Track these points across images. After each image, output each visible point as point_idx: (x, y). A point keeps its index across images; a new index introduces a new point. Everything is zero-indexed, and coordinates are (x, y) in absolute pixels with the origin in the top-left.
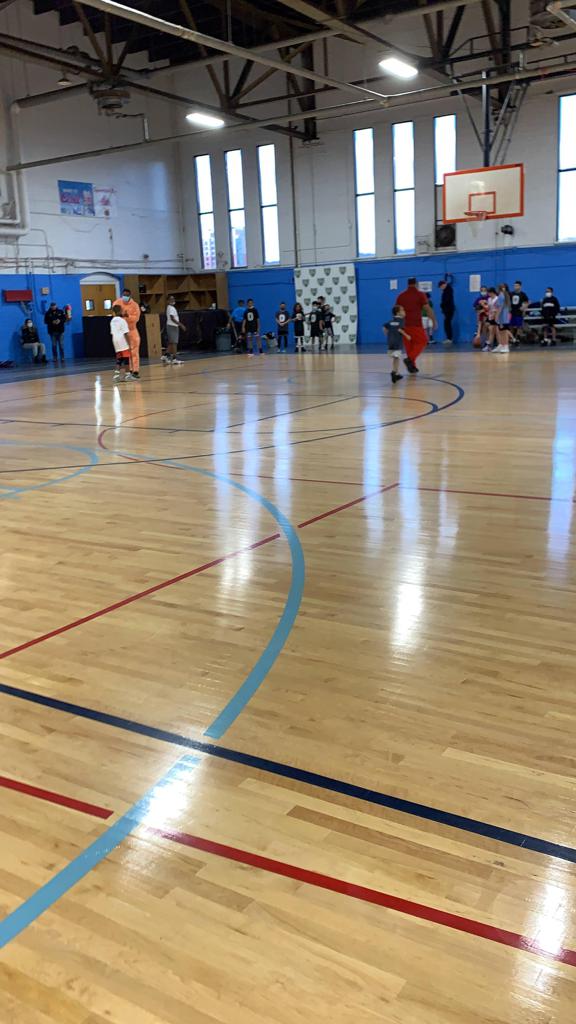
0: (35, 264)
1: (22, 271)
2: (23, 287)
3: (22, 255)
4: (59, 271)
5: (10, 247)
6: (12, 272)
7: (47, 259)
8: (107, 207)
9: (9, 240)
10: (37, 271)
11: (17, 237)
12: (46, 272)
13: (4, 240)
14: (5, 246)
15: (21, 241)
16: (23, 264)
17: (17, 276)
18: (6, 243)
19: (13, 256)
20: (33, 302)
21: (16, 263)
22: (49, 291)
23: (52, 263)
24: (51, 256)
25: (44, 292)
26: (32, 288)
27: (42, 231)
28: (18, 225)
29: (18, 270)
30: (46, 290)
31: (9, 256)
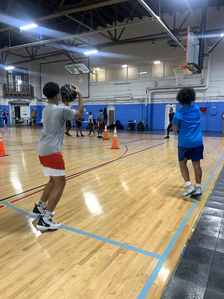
0: (212, 99)
1: (206, 101)
2: (205, 106)
5: (202, 93)
6: (201, 101)
7: (218, 96)
9: (202, 91)
10: (212, 101)
13: (200, 91)
14: (200, 93)
15: (206, 91)
16: (207, 99)
17: (203, 103)
18: (200, 92)
20: (206, 111)
21: (203, 98)
22: (216, 107)
23: (220, 98)
24: (220, 95)
25: (213, 108)
26: (208, 107)
27: (218, 87)
28: (205, 86)
29: (203, 101)
30: (214, 107)
31: (201, 96)
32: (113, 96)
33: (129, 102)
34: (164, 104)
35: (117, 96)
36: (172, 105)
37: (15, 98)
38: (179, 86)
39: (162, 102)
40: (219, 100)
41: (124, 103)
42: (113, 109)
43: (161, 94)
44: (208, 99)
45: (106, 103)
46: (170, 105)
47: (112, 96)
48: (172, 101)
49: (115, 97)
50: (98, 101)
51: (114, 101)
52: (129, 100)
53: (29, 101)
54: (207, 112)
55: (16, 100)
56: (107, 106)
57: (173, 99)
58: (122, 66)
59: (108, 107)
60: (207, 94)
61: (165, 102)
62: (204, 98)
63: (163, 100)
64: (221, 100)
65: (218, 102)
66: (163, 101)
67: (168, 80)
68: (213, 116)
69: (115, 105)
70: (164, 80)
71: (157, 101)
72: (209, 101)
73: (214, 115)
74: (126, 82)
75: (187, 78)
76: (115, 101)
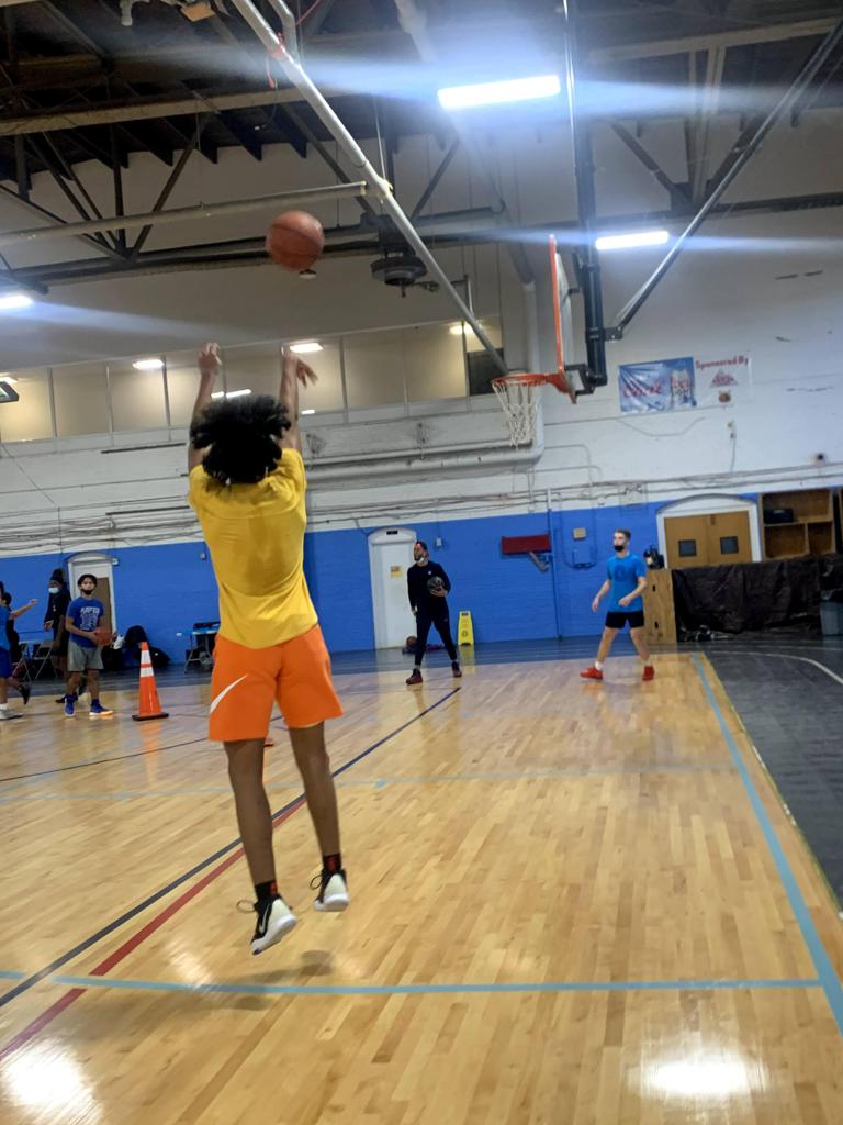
0: (564, 496)
1: (542, 508)
2: (538, 530)
3: (540, 485)
4: (614, 502)
5: (524, 476)
6: (523, 510)
7: (587, 486)
8: (725, 389)
9: (519, 467)
10: (567, 506)
11: (533, 461)
12: (586, 505)
13: (511, 467)
14: (511, 476)
15: (538, 467)
16: (544, 498)
17: (531, 517)
18: (513, 471)
19: (526, 489)
20: (550, 551)
21: (529, 497)
22: (587, 533)
23: (596, 492)
24: (596, 480)
25: (576, 536)
26: (555, 531)
27: (582, 446)
28: (528, 446)
29: (532, 507)
30: (579, 533)
31: (517, 490)
32: (101, 506)
33: (188, 530)
34: (361, 530)
35: (122, 509)
36: (396, 532)
38: (420, 449)
39: (350, 525)
40: (596, 498)
41: (161, 537)
42: (103, 571)
43: (342, 489)
44: (550, 497)
45: (60, 544)
46: (389, 533)
47: (93, 506)
48: (397, 517)
49: (109, 514)
50: (18, 537)
51: (109, 531)
52: (187, 524)
54: (553, 554)
56: (66, 558)
57: (398, 508)
58: (134, 365)
59: (75, 564)
60: (544, 479)
61: (364, 524)
62: (531, 497)
63: (355, 515)
64: (601, 500)
65: (593, 511)
66: (356, 519)
67: (366, 423)
68: (582, 571)
69: (111, 554)
70: (346, 424)
71: (328, 521)
72: (555, 507)
73: (583, 566)
74: (162, 438)
75: (448, 415)
76: (114, 530)
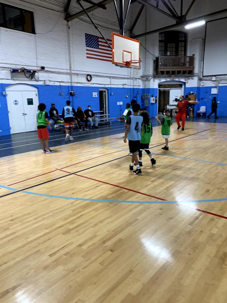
37: (167, 77)
53: (186, 80)
55: (168, 80)
